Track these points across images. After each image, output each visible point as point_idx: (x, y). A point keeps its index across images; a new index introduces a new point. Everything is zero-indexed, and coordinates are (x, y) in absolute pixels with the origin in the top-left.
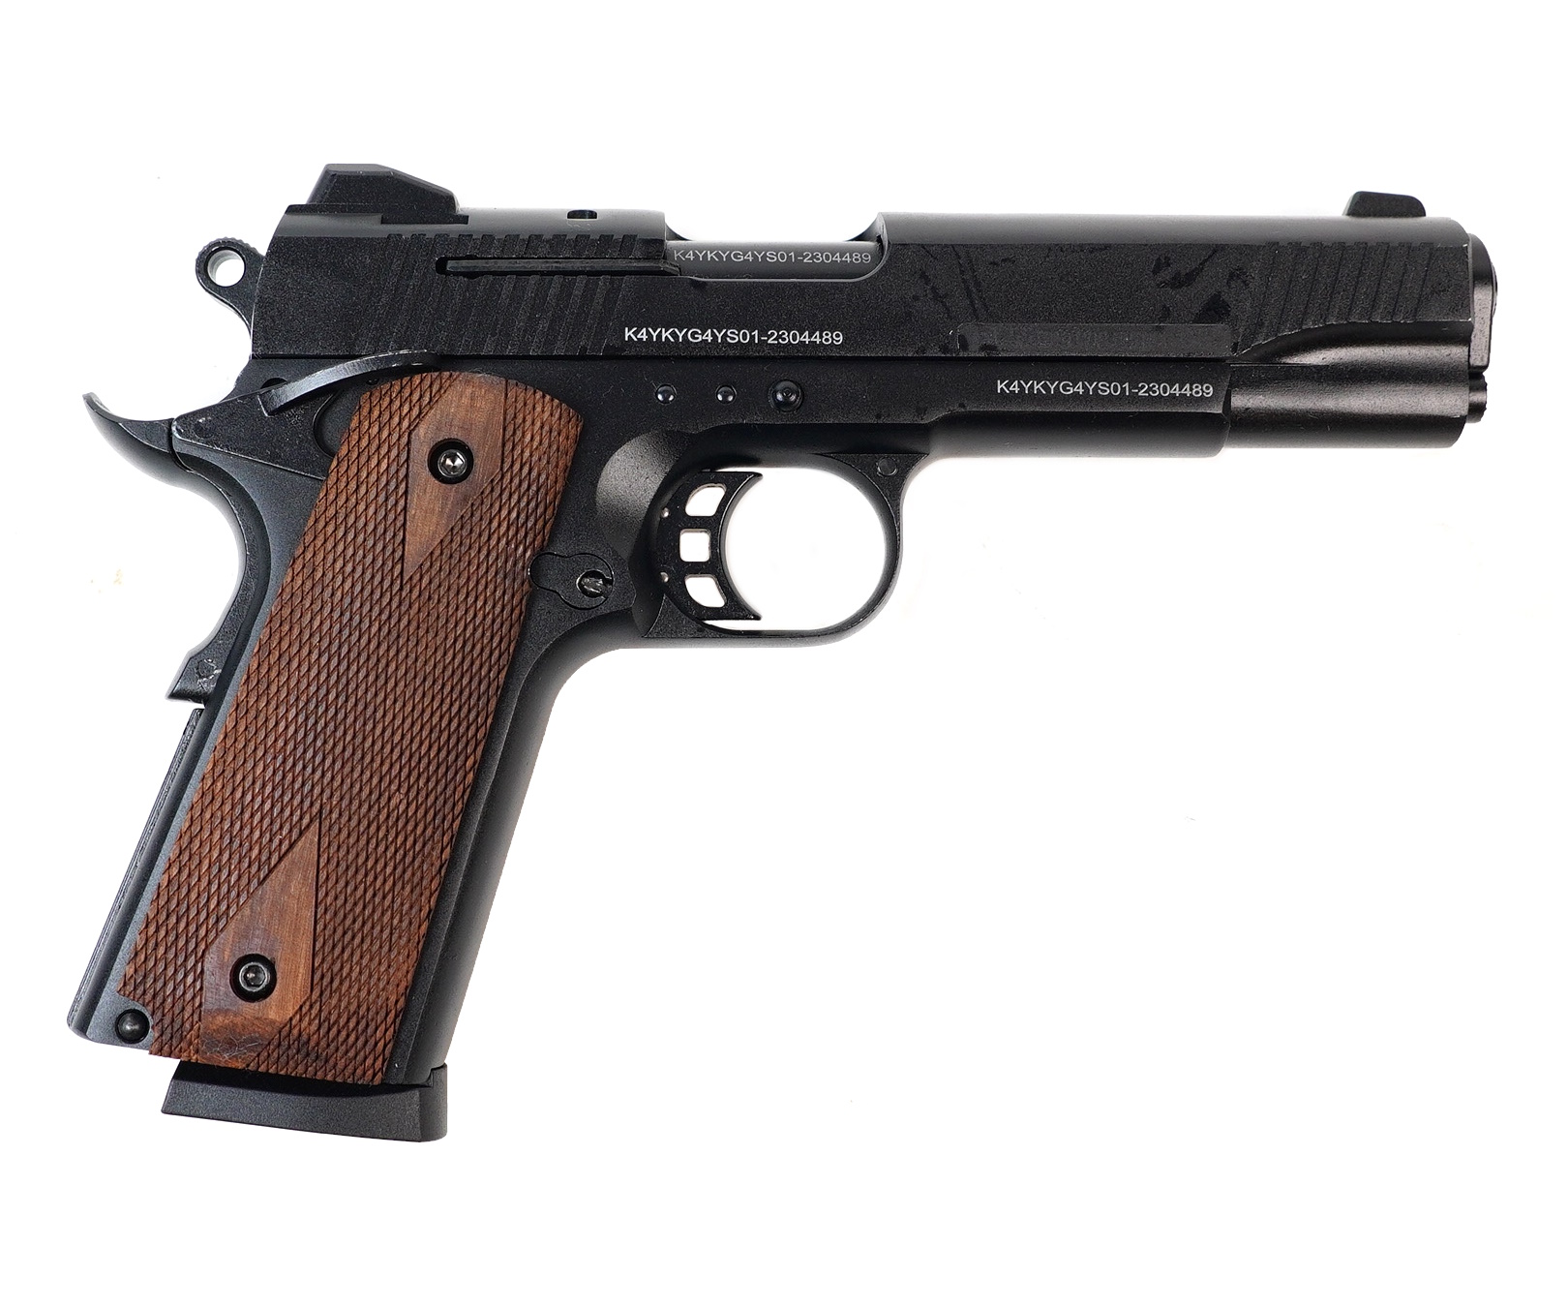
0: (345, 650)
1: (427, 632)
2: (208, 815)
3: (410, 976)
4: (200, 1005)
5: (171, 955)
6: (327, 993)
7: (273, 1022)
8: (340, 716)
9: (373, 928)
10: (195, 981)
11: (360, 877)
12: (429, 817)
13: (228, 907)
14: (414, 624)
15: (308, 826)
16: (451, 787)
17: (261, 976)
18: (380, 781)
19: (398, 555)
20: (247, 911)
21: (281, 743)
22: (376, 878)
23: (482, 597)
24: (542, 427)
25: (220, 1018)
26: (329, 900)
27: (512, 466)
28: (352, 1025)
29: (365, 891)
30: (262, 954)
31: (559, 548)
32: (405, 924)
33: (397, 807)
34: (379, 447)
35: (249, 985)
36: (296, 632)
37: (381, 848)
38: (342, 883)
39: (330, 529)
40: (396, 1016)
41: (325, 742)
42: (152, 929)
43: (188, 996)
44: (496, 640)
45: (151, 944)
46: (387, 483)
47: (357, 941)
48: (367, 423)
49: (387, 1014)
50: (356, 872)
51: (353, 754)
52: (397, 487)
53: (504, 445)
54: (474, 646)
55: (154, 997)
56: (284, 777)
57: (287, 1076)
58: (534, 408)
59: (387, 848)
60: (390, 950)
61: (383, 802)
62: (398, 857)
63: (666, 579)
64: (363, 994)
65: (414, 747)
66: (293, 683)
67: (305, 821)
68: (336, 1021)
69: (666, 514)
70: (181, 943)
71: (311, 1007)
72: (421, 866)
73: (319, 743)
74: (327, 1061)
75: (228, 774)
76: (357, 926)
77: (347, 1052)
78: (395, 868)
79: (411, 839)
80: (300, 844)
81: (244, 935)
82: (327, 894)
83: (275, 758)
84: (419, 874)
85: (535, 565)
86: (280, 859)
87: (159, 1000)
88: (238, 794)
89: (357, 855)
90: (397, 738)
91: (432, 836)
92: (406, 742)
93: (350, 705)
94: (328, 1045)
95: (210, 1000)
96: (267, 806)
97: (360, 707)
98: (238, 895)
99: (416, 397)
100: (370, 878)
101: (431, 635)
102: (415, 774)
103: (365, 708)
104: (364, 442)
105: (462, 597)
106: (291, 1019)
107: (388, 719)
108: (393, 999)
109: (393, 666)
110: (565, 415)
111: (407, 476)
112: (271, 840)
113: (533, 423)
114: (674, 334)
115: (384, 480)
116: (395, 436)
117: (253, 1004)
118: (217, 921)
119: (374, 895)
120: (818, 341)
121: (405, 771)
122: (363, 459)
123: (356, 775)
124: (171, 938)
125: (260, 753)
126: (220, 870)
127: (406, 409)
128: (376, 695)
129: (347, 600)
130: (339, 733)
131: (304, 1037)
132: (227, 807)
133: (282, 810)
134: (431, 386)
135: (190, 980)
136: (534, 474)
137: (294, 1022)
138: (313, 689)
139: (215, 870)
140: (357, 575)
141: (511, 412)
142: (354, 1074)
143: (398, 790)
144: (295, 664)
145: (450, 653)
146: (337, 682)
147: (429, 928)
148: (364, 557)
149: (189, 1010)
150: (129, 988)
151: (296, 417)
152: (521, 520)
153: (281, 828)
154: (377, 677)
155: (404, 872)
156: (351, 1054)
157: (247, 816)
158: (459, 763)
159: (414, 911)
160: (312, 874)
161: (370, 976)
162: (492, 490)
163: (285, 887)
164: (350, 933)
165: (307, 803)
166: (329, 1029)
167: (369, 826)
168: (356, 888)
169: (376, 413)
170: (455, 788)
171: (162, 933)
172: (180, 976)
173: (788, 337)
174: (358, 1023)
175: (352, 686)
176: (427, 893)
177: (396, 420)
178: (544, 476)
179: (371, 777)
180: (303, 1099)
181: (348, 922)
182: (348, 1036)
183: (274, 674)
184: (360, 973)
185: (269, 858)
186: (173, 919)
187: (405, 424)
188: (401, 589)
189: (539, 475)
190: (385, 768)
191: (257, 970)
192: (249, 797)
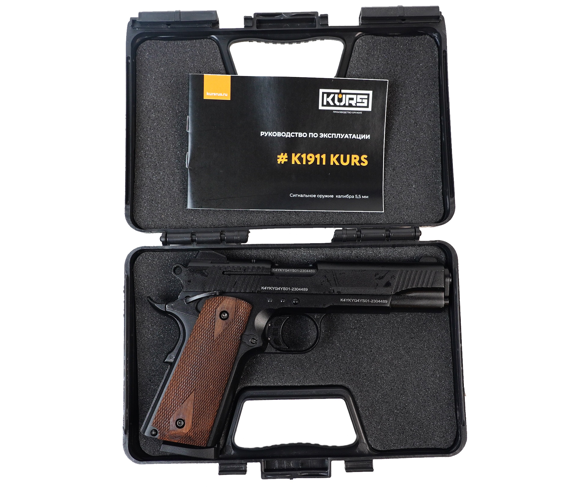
0: (201, 355)
1: (218, 351)
2: (172, 389)
3: (212, 424)
4: (169, 429)
5: (163, 418)
6: (195, 427)
7: (184, 433)
8: (200, 369)
9: (205, 413)
10: (168, 424)
11: (203, 403)
12: (218, 390)
13: (175, 409)
14: (216, 350)
15: (192, 392)
16: (222, 384)
17: (182, 423)
18: (208, 383)
19: (212, 335)
20: (179, 409)
21: (187, 374)
22: (206, 403)
23: (230, 344)
24: (243, 308)
25: (173, 432)
26: (196, 407)
27: (237, 317)
28: (200, 434)
29: (204, 406)
30: (182, 418)
31: (246, 333)
32: (212, 413)
33: (211, 388)
34: (209, 312)
35: (179, 425)
36: (191, 350)
37: (207, 397)
38: (199, 404)
39: (199, 329)
40: (210, 432)
41: (197, 374)
42: (159, 412)
43: (166, 427)
44: (233, 353)
45: (159, 416)
46: (211, 320)
47: (202, 416)
48: (207, 306)
49: (208, 432)
50: (202, 402)
51: (202, 377)
52: (213, 321)
53: (235, 312)
54: (228, 354)
55: (159, 427)
56: (188, 381)
57: (186, 444)
58: (242, 304)
59: (209, 397)
60: (209, 418)
61: (208, 387)
62: (211, 399)
63: (269, 339)
64: (203, 427)
65: (215, 375)
66: (190, 361)
67: (192, 391)
68: (197, 433)
69: (270, 325)
70: (165, 416)
71: (192, 430)
72: (215, 401)
73: (195, 374)
74: (195, 441)
75: (176, 380)
76: (202, 413)
77: (199, 439)
78: (210, 401)
79: (214, 395)
80: (191, 395)
81: (178, 415)
82: (196, 406)
83: (186, 377)
84: (215, 402)
85: (241, 337)
86: (186, 399)
87: (160, 428)
88: (178, 385)
89: (202, 398)
90: (211, 374)
91: (218, 394)
92: (213, 375)
93: (202, 366)
94: (195, 438)
95: (171, 428)
96: (184, 387)
97: (204, 367)
98: (178, 406)
99: (217, 301)
100: (205, 403)
101: (219, 352)
102: (215, 381)
103: (205, 367)
104: (206, 311)
105: (225, 344)
106: (188, 432)
107: (210, 370)
108: (209, 428)
109: (211, 358)
110: (248, 305)
111: (215, 318)
112: (185, 395)
113: (242, 307)
114: (272, 288)
115: (210, 319)
116: (213, 310)
117: (180, 429)
118: (173, 411)
119: (206, 407)
120: (302, 290)
121: (213, 381)
122: (206, 314)
123: (203, 381)
124: (163, 414)
125: (183, 376)
126: (174, 401)
127: (215, 304)
128: (207, 364)
129: (202, 344)
130: (199, 372)
131: (190, 436)
132: (176, 387)
133: (187, 388)
134: (220, 299)
135: (167, 423)
136: (242, 318)
137: (188, 433)
138: (194, 363)
139: (173, 400)
140: (204, 339)
141: (237, 305)
142: (200, 444)
143: (211, 385)
144: (191, 357)
145: (223, 356)
146: (199, 361)
147: (217, 414)
148: (206, 335)
149: (167, 430)
150: (154, 425)
151: (192, 304)
152: (238, 328)
153: (187, 392)
154: (208, 361)
155: (212, 402)
156: (200, 440)
157: (180, 389)
158: (224, 379)
159: (214, 410)
160: (193, 402)
161: (204, 424)
162: (233, 321)
163: (187, 405)
164: (200, 415)
165: (192, 387)
166: (196, 435)
167: (205, 392)
168: (202, 405)
169: (209, 304)
170: (223, 384)
171: (161, 413)
172: (165, 423)
173: (296, 289)
174: (202, 433)
175: (202, 362)
176: (216, 406)
177: (213, 306)
178: (243, 319)
179: (206, 382)
180: (190, 449)
181: (200, 412)
182: (199, 436)
183: (186, 359)
184: (202, 423)
185: (184, 398)
186: (164, 411)
187: (215, 307)
188: (213, 342)
189: (243, 318)
190: (209, 380)
191: (181, 422)
192: (180, 385)
